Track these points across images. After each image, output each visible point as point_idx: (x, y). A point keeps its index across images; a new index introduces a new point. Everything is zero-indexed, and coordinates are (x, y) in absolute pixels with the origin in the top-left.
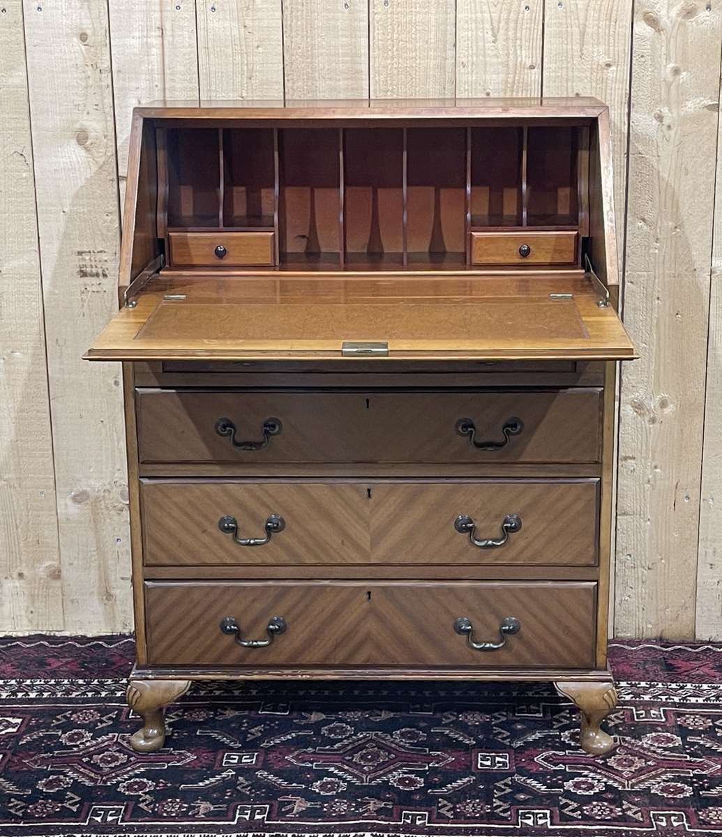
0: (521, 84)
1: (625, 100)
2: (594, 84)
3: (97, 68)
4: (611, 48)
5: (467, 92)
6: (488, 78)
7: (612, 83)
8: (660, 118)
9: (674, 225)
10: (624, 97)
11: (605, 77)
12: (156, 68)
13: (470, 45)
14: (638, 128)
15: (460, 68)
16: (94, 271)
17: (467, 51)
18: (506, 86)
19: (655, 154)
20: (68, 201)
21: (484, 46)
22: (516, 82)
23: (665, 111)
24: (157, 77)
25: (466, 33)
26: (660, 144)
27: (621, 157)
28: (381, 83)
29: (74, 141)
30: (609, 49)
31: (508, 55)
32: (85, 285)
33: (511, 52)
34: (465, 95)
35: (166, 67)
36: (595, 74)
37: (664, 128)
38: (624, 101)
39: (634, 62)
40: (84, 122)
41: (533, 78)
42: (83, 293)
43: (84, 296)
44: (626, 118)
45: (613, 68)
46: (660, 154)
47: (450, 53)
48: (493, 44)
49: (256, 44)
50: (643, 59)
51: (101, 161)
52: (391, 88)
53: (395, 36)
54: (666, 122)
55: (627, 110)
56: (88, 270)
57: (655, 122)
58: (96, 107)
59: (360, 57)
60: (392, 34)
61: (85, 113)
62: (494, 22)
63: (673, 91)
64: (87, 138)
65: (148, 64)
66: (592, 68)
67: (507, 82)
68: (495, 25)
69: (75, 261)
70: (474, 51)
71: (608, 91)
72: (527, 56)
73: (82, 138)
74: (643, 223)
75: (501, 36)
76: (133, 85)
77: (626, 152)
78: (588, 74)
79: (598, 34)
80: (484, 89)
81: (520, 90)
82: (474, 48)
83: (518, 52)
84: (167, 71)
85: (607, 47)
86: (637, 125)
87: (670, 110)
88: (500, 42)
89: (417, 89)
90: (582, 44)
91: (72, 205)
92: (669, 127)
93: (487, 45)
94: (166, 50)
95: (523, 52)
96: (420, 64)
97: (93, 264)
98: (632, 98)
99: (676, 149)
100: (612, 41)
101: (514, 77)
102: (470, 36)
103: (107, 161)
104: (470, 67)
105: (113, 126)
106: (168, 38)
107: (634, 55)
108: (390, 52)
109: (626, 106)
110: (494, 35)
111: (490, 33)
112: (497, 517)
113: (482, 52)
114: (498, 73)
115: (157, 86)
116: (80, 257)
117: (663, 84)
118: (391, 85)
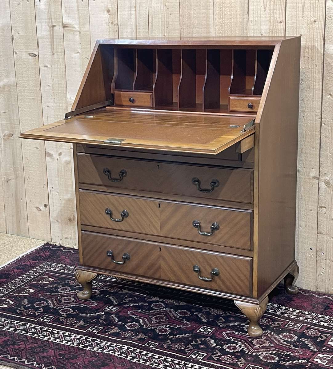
0: (276, 30)
1: (322, 38)
2: (308, 30)
3: (113, 24)
4: (316, 13)
5: (253, 34)
6: (262, 27)
7: (316, 30)
10: (322, 36)
11: (313, 27)
12: (133, 23)
13: (254, 13)
15: (250, 23)
17: (253, 15)
18: (270, 31)
21: (260, 13)
22: (274, 29)
24: (134, 27)
25: (253, 7)
27: (320, 65)
28: (218, 29)
30: (315, 14)
31: (270, 17)
33: (272, 16)
34: (252, 35)
35: (137, 23)
36: (309, 25)
38: (321, 38)
39: (326, 20)
41: (281, 27)
44: (323, 46)
45: (317, 23)
47: (246, 16)
48: (264, 12)
49: (170, 13)
50: (330, 18)
52: (221, 32)
53: (224, 9)
55: (323, 43)
59: (210, 18)
60: (222, 8)
62: (264, 2)
65: (131, 22)
66: (308, 23)
67: (270, 29)
68: (265, 3)
70: (256, 15)
71: (315, 33)
72: (279, 17)
74: (330, 96)
75: (267, 9)
76: (125, 30)
77: (322, 62)
78: (306, 25)
79: (310, 7)
80: (260, 32)
81: (276, 33)
82: (256, 14)
83: (275, 15)
84: (137, 25)
85: (314, 13)
86: (328, 50)
88: (267, 11)
89: (232, 32)
90: (303, 12)
93: (261, 12)
94: (137, 16)
95: (277, 15)
96: (233, 21)
98: (325, 37)
100: (316, 10)
101: (273, 27)
102: (254, 8)
104: (254, 23)
106: (138, 11)
107: (326, 16)
108: (221, 17)
109: (323, 41)
110: (265, 8)
111: (263, 7)
112: (209, 222)
113: (260, 16)
114: (266, 25)
115: (134, 31)
118: (222, 30)
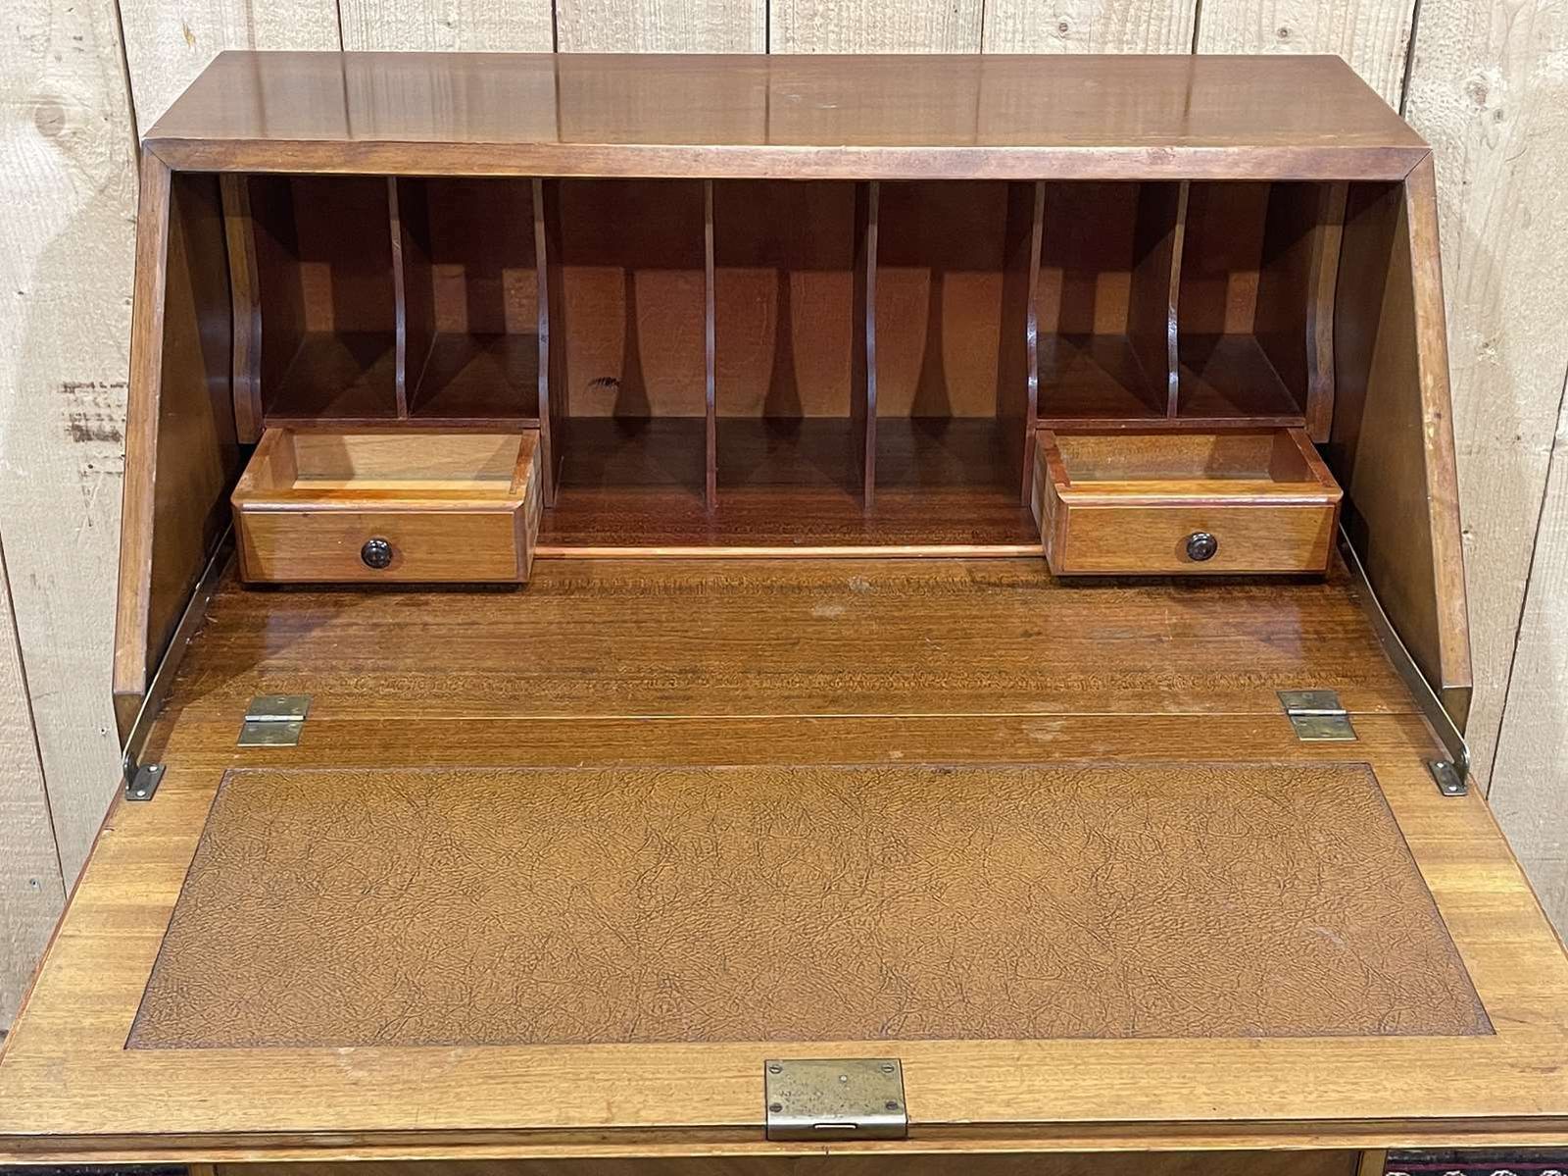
0: (1145, 4)
1: (1400, 48)
2: (1327, 8)
7: (1371, 6)
8: (1480, 93)
9: (1483, 340)
10: (1398, 38)
14: (1423, 116)
16: (107, 427)
18: (1110, 7)
19: (1458, 178)
20: (28, 269)
22: (1135, 1)
23: (1494, 75)
26: (1472, 156)
29: (32, 125)
32: (87, 458)
37: (1487, 116)
38: (1395, 51)
40: (50, 81)
42: (85, 474)
43: (89, 484)
46: (1468, 178)
51: (102, 174)
52: (821, 7)
54: (1493, 102)
55: (1401, 74)
56: (93, 425)
57: (1466, 101)
58: (76, 44)
61: (50, 57)
63: (1519, 31)
64: (61, 120)
69: (60, 409)
71: (1360, 26)
73: (49, 119)
80: (1056, 15)
81: (1145, 17)
86: (1424, 110)
87: (1505, 75)
89: (888, 12)
91: (39, 277)
92: (1499, 115)
97: (104, 411)
98: (1417, 44)
99: (1507, 169)
103: (118, 176)
105: (125, 90)
109: (1401, 62)
116: (71, 396)
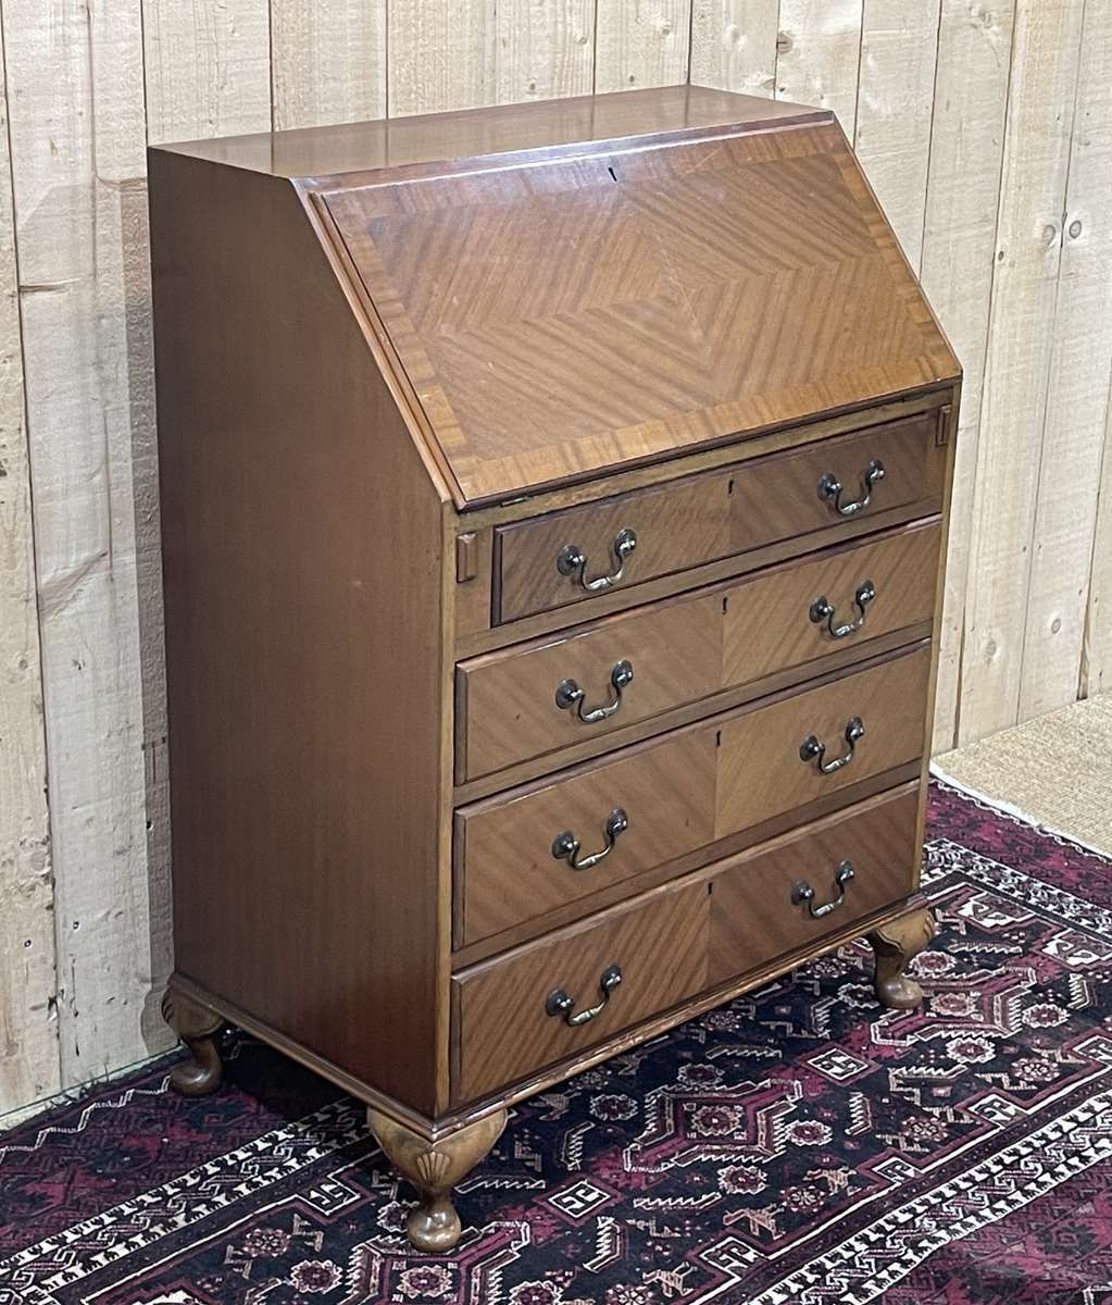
0: (570, 68)
2: (650, 61)
4: (669, 6)
5: (507, 87)
6: (533, 61)
7: (670, 58)
11: (661, 48)
12: (79, 80)
13: (512, 12)
15: (500, 49)
17: (508, 21)
18: (554, 72)
22: (565, 64)
24: (81, 97)
28: (402, 80)
30: (667, 8)
31: (556, 23)
33: (560, 19)
36: (650, 44)
39: (694, 25)
41: (584, 58)
45: (671, 35)
47: (488, 26)
48: (539, 8)
49: (230, 27)
50: (703, 21)
52: (414, 88)
59: (376, 40)
65: (67, 75)
66: (647, 37)
67: (554, 65)
70: (516, 21)
71: (666, 71)
72: (578, 24)
76: (41, 115)
78: (644, 45)
80: (529, 80)
81: (570, 76)
82: (517, 14)
83: (568, 19)
85: (665, 5)
88: (547, 5)
89: (449, 87)
90: (638, 2)
93: (532, 10)
94: (96, 47)
95: (575, 18)
96: (452, 45)
101: (564, 57)
104: (511, 45)
107: (694, 15)
108: (414, 31)
113: (526, 21)
114: (543, 52)
117: (723, 54)
118: (416, 82)
